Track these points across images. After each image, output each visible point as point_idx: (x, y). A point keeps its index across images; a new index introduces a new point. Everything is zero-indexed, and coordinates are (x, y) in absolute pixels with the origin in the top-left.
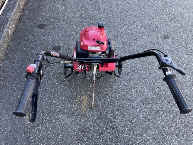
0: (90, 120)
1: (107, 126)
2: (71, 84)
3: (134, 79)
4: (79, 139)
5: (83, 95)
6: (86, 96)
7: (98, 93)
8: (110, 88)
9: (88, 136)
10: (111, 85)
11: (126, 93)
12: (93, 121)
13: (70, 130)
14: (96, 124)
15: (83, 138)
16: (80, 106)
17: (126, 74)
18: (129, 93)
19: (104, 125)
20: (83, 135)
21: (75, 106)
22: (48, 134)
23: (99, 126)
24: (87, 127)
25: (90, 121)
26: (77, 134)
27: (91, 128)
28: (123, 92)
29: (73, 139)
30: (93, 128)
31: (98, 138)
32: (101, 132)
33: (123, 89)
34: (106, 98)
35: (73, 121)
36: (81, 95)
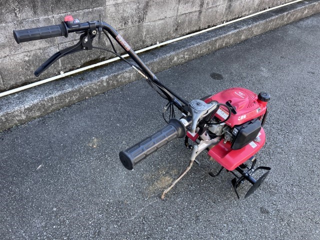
0: (143, 207)
1: (151, 235)
2: (172, 152)
3: (265, 227)
4: (107, 210)
5: (171, 175)
6: (171, 180)
7: (190, 191)
8: (214, 203)
9: (118, 218)
10: (219, 200)
11: (229, 231)
12: (144, 211)
13: (112, 192)
14: (144, 218)
15: (112, 215)
16: (151, 182)
17: (261, 210)
18: (233, 236)
19: (149, 230)
20: (116, 211)
21: (147, 175)
22: (90, 172)
23: (143, 224)
24: (130, 209)
25: (141, 208)
26: (111, 203)
27: (133, 215)
28: (225, 225)
29: (103, 202)
30: (135, 218)
31: (125, 234)
32: (137, 233)
33: (230, 221)
34: (193, 206)
35: (126, 187)
36: (167, 173)
